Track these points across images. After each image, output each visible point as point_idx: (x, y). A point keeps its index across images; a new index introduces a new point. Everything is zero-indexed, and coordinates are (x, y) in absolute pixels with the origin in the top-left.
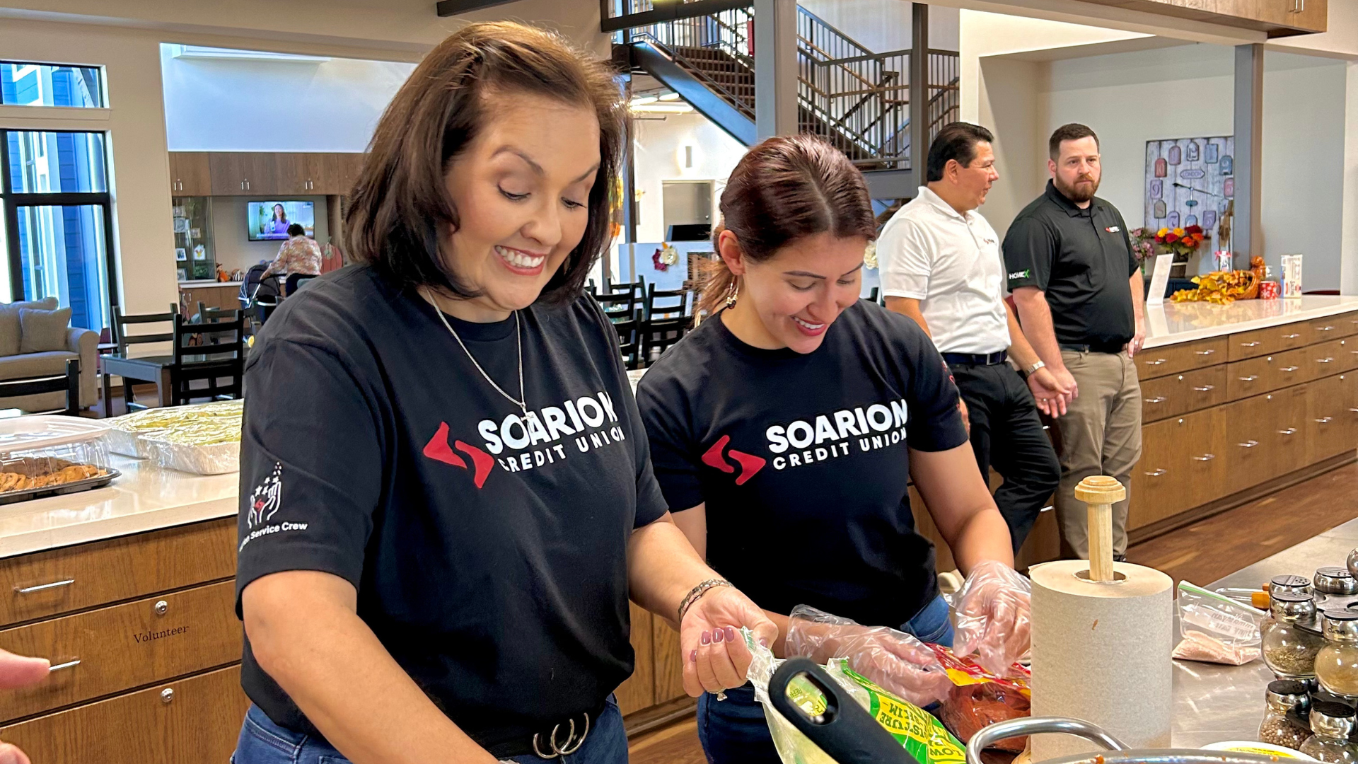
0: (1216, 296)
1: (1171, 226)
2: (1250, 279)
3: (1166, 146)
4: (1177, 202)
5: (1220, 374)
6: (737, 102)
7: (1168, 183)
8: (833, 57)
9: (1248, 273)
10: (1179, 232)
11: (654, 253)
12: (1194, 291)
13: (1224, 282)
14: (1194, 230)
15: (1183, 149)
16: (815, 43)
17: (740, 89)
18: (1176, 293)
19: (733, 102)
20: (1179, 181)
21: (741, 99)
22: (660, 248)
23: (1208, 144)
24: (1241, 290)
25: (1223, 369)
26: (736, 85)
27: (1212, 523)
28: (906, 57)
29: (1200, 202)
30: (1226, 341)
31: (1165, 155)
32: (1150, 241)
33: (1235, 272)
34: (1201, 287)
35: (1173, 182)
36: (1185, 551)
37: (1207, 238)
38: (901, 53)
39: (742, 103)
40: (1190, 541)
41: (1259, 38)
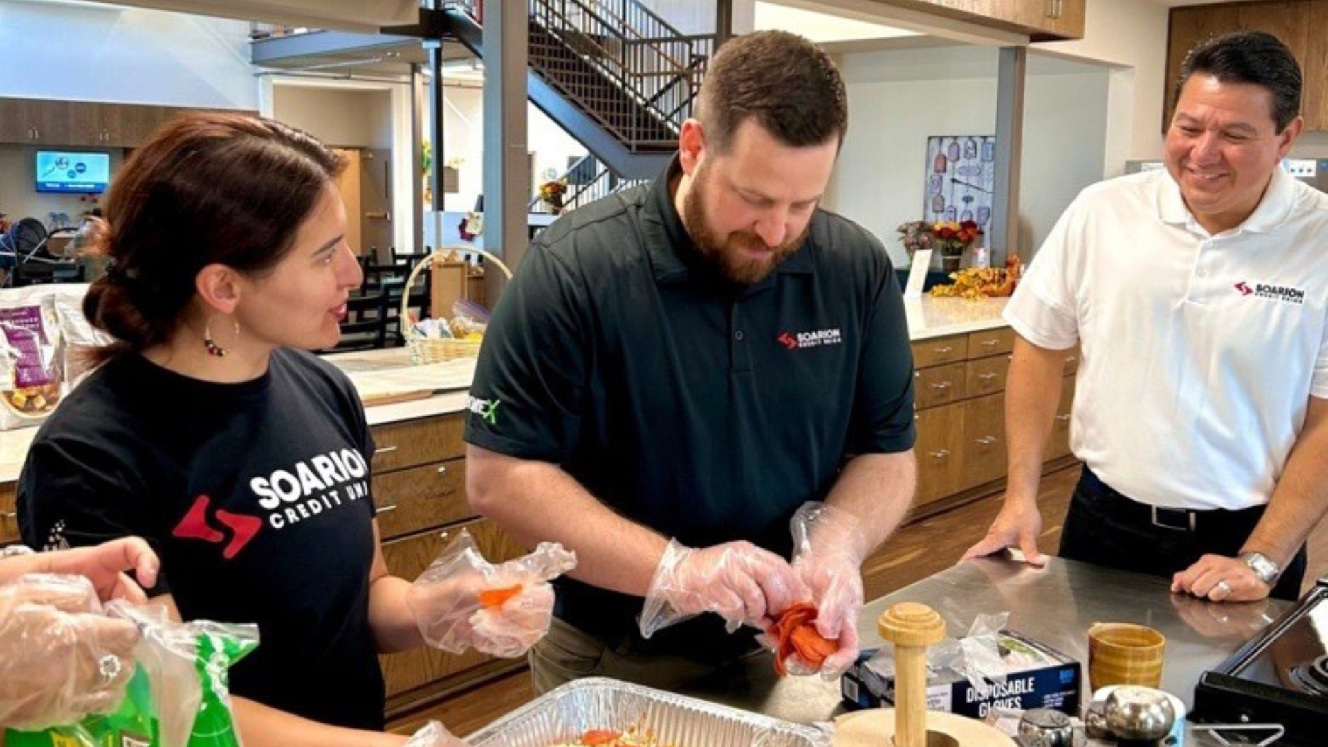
0: (970, 292)
1: (947, 220)
2: (1004, 276)
3: (947, 143)
4: (954, 196)
5: (960, 372)
6: (546, 74)
7: (947, 178)
8: (644, 36)
9: (1003, 270)
10: (955, 226)
11: (459, 222)
12: (950, 286)
13: (980, 278)
14: (968, 225)
15: (962, 146)
16: (627, 22)
17: (550, 63)
18: (935, 288)
19: (542, 75)
20: (957, 177)
21: (550, 73)
22: (467, 218)
23: (985, 142)
24: (995, 287)
25: (961, 367)
26: (546, 58)
27: (946, 518)
28: (710, 42)
29: (975, 199)
30: (965, 339)
31: (945, 151)
32: (928, 234)
33: (990, 270)
34: (957, 283)
35: (952, 177)
36: (915, 547)
37: (981, 233)
38: (706, 37)
39: (551, 77)
40: (922, 537)
41: (1023, 41)
